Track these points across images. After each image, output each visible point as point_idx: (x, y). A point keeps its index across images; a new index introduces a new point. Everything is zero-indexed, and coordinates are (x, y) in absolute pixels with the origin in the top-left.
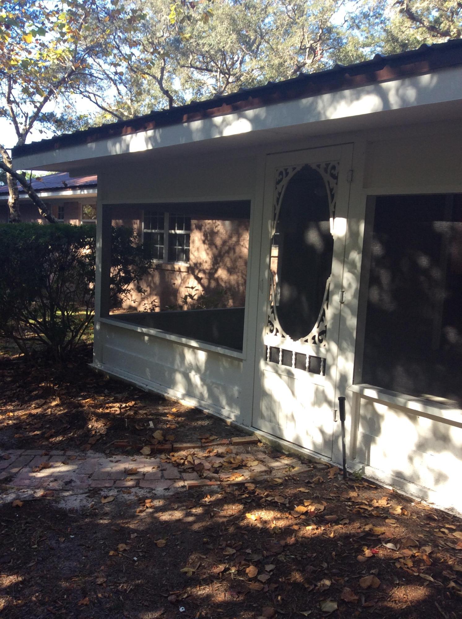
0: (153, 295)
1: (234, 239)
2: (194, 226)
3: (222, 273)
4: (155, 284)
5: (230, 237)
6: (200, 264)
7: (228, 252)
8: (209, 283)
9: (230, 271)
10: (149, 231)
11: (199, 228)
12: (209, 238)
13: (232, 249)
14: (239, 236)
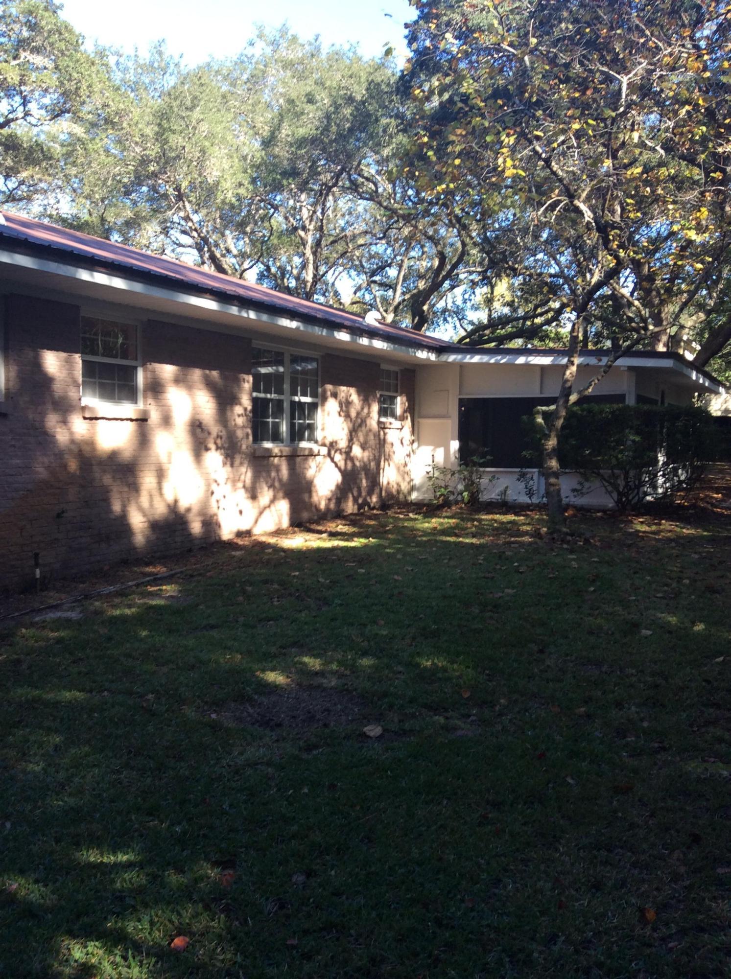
0: (279, 499)
1: (366, 410)
2: (329, 393)
3: (357, 451)
4: (280, 480)
5: (362, 409)
6: (336, 442)
7: (360, 426)
8: (346, 464)
9: (363, 447)
10: (262, 395)
11: (335, 395)
12: (344, 408)
13: (363, 422)
14: (369, 406)
